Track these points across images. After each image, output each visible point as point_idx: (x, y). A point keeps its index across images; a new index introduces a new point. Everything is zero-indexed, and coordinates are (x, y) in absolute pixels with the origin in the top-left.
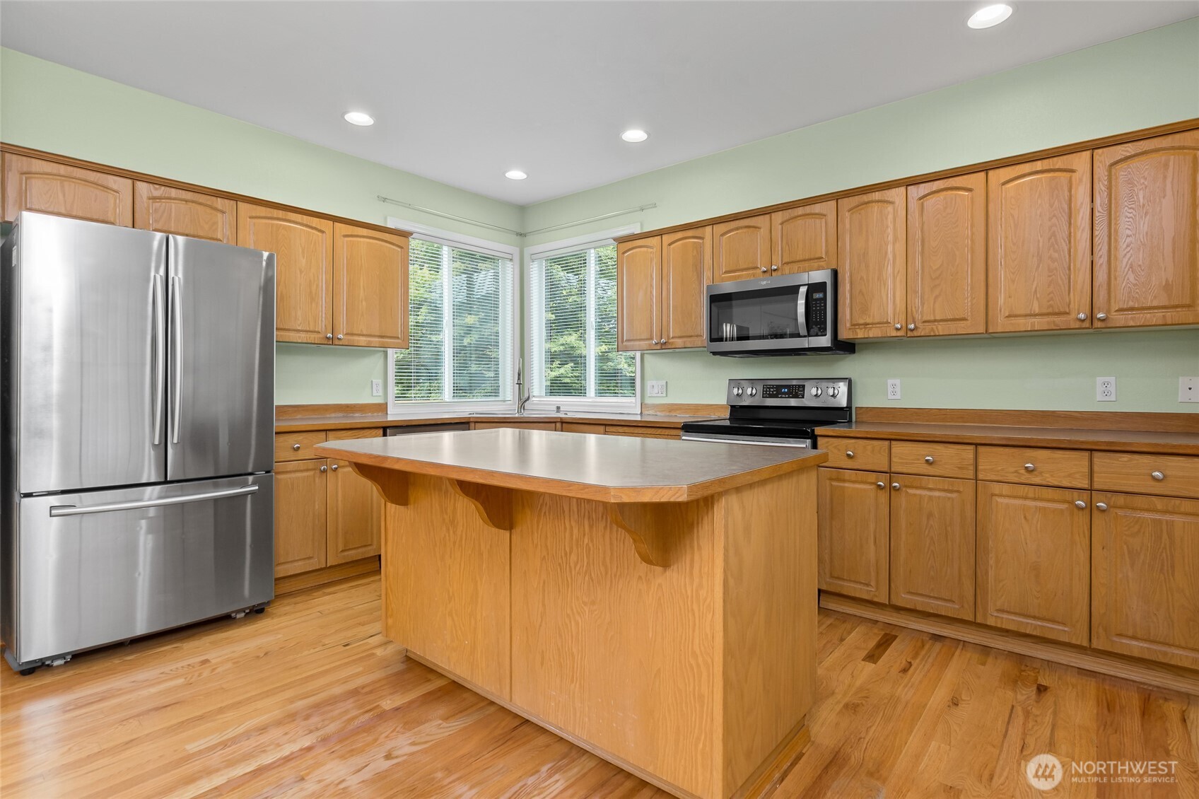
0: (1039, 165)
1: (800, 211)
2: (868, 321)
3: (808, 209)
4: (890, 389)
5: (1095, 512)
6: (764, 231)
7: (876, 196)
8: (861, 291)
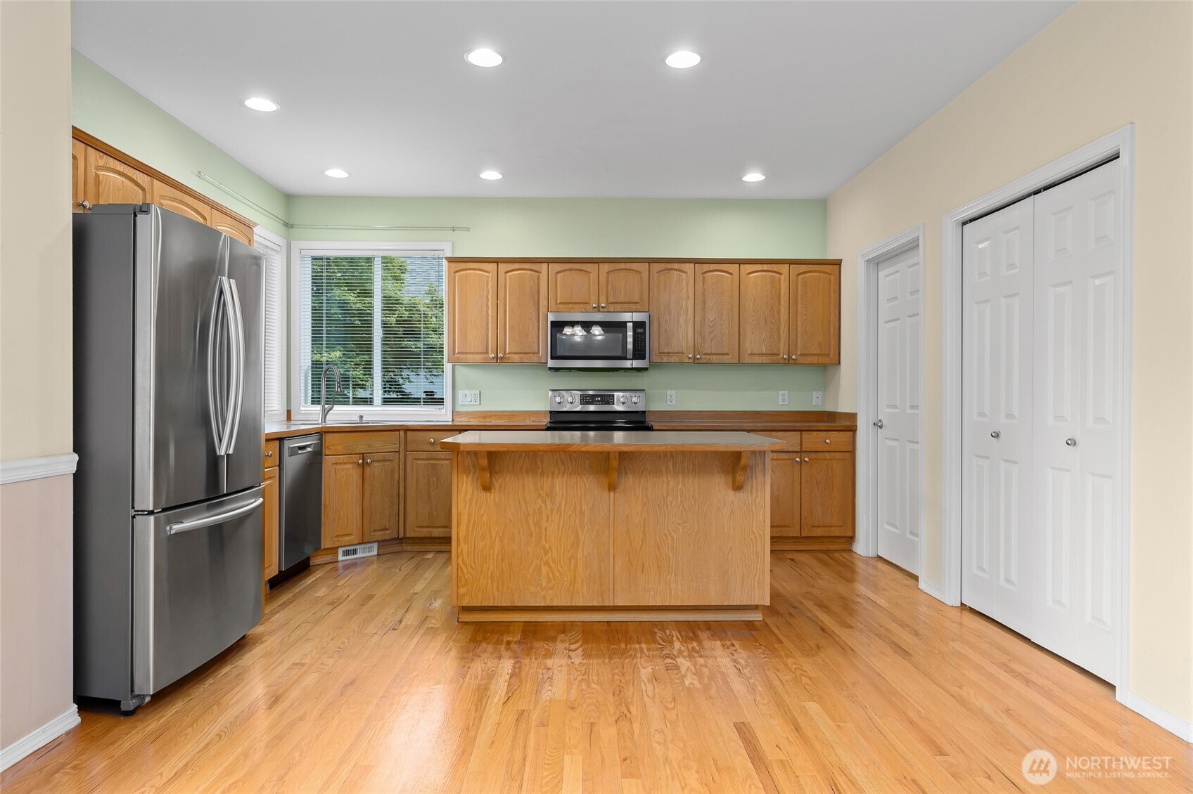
0: (765, 267)
1: (622, 266)
2: (670, 351)
3: (628, 266)
4: (668, 398)
5: (803, 463)
6: (593, 276)
7: (676, 266)
8: (665, 329)
